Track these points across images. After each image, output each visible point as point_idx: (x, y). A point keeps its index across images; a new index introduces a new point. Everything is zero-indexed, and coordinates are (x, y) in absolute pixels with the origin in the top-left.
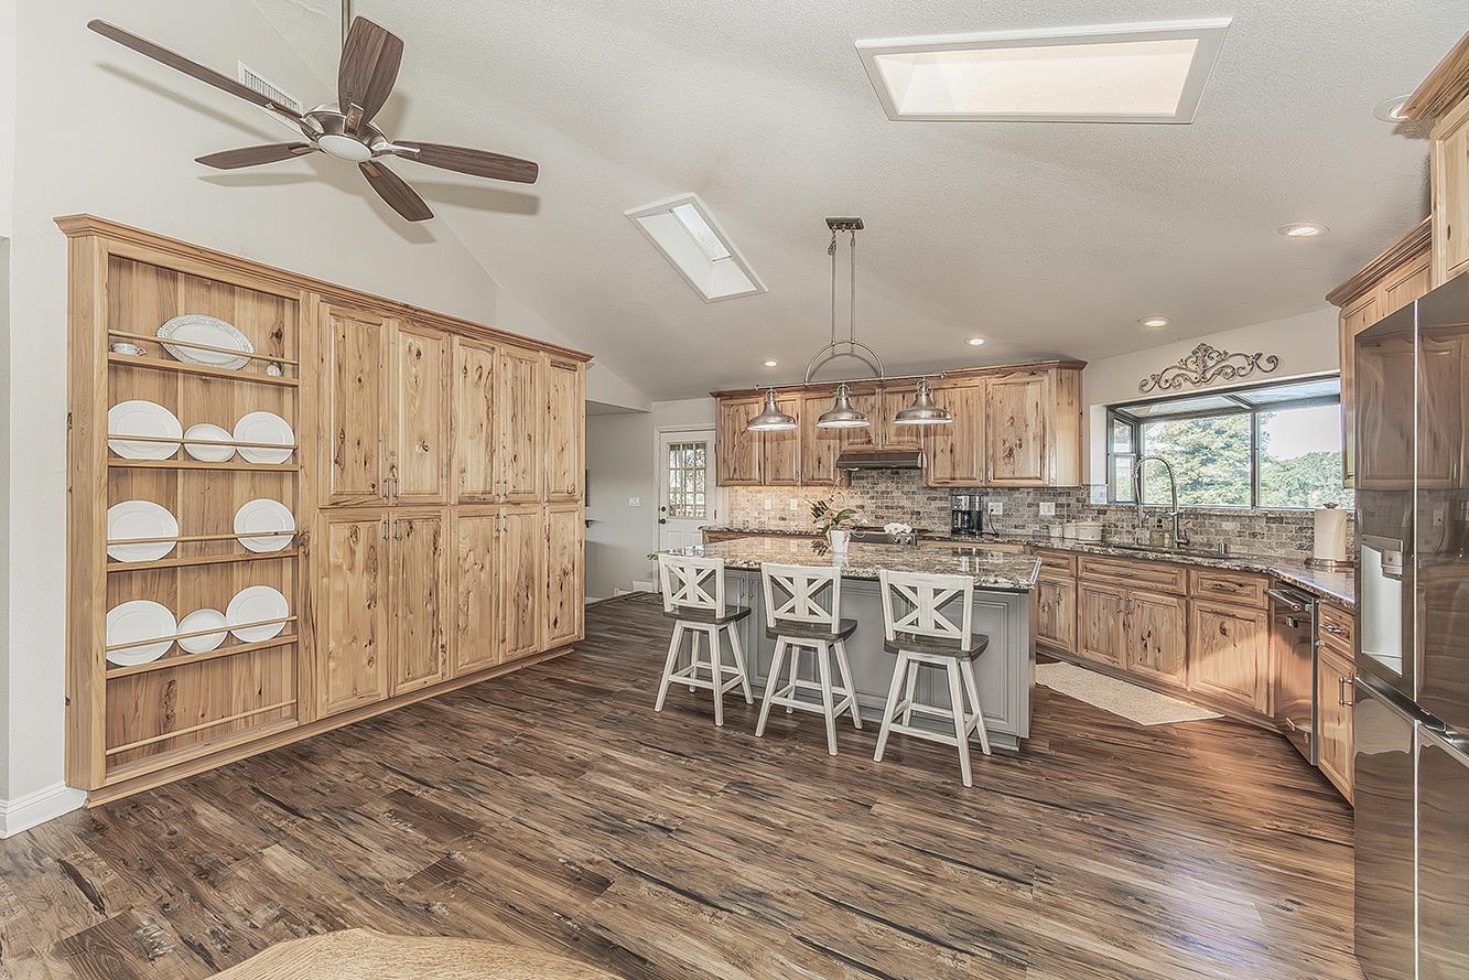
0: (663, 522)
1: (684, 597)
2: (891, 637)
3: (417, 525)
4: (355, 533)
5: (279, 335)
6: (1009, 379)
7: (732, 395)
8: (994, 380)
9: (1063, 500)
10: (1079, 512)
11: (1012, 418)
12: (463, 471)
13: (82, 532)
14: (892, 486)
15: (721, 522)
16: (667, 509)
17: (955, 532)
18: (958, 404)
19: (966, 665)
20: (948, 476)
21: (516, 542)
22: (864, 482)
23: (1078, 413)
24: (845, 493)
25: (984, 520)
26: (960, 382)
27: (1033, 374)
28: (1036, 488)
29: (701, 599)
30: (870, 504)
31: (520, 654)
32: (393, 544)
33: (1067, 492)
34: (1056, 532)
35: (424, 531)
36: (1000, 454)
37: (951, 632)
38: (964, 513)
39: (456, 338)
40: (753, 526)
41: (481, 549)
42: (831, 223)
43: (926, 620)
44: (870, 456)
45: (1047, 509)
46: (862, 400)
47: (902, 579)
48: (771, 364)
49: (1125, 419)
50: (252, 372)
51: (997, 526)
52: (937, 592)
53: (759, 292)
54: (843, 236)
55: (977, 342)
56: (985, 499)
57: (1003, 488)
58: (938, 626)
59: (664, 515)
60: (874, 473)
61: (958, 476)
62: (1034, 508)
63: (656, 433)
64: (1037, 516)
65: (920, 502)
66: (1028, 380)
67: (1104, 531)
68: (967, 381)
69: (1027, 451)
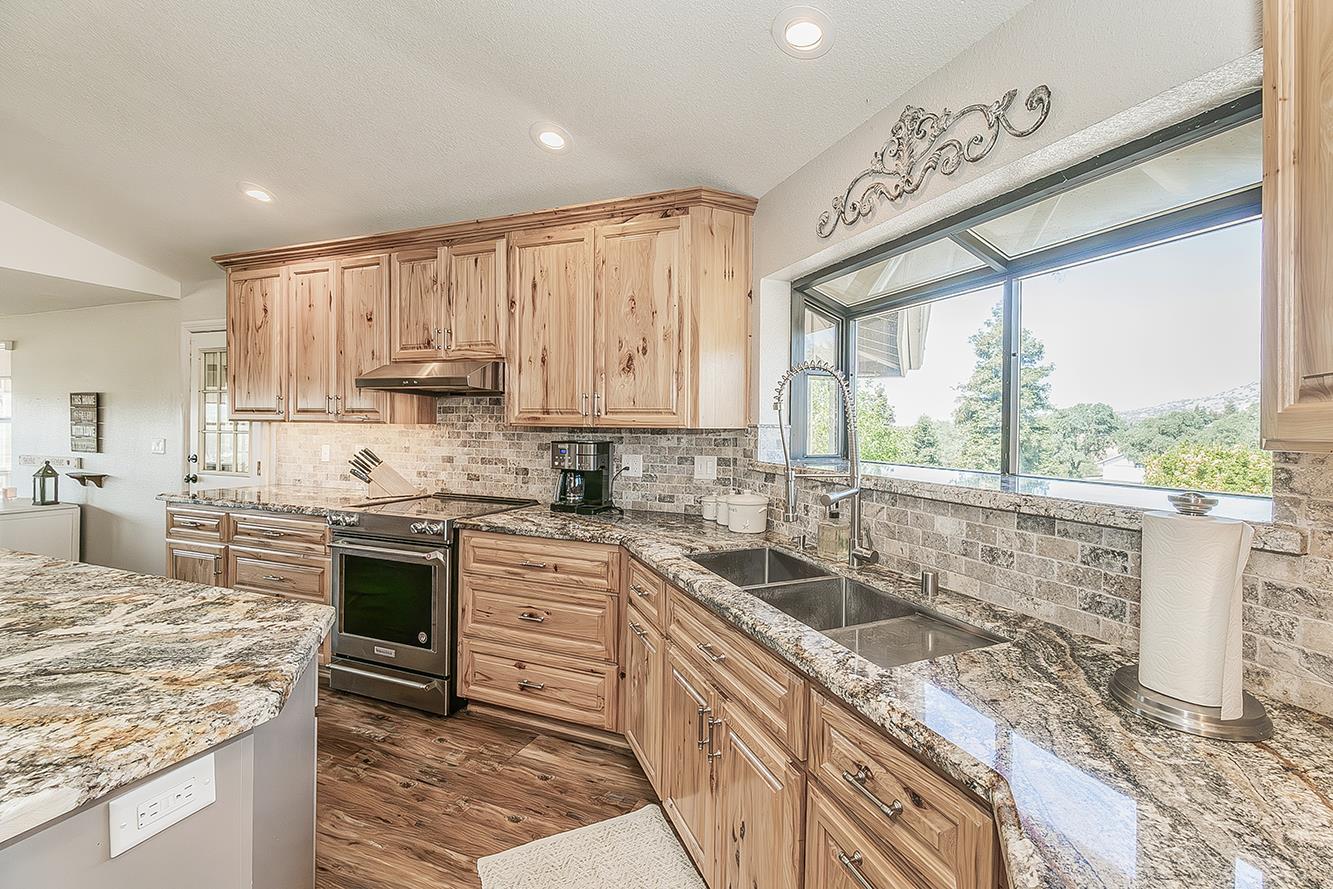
0: (193, 479)
6: (628, 227)
7: (242, 262)
8: (607, 229)
9: (728, 452)
11: (633, 299)
16: (199, 459)
18: (553, 273)
20: (539, 407)
22: (452, 417)
23: (743, 295)
24: (427, 434)
25: (610, 485)
26: (557, 233)
27: (666, 215)
28: (690, 431)
33: (732, 437)
36: (616, 358)
38: (574, 474)
45: (706, 468)
46: (418, 267)
49: (823, 307)
51: (633, 497)
56: (618, 448)
57: (628, 428)
59: (196, 468)
60: (467, 402)
61: (552, 406)
62: (686, 466)
63: (185, 336)
64: (690, 479)
66: (658, 225)
67: (769, 513)
68: (568, 232)
69: (656, 360)
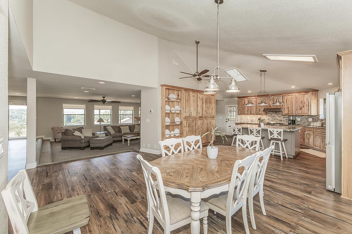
0: (227, 122)
1: (235, 132)
2: (270, 138)
3: (194, 121)
4: (187, 122)
5: (178, 95)
6: (301, 94)
7: (241, 97)
8: (297, 94)
9: (314, 118)
10: (317, 120)
11: (301, 101)
12: (199, 113)
13: (163, 121)
14: (275, 115)
15: (239, 122)
16: (228, 119)
17: (289, 124)
18: (289, 99)
19: (283, 143)
20: (287, 113)
21: (206, 124)
22: (269, 114)
23: (317, 100)
24: (265, 116)
25: (296, 122)
26: (290, 94)
27: (306, 93)
28: (308, 115)
29: (238, 133)
30: (271, 119)
31: (206, 142)
32: (191, 123)
33: (315, 116)
34: (312, 124)
35: (195, 122)
36: (299, 108)
37: (280, 138)
38: (291, 120)
39: (198, 93)
40: (246, 122)
41: (201, 125)
42: (261, 71)
43: (275, 136)
44: (270, 109)
45: (310, 120)
46: (268, 98)
47: (271, 130)
48: (249, 92)
50: (176, 101)
51: (298, 123)
52: (277, 131)
53: (247, 80)
54: (263, 73)
55: (293, 87)
56: (296, 117)
57: (300, 115)
58: (277, 137)
59: (227, 120)
60: (272, 112)
61: (290, 113)
62: (307, 119)
64: (308, 121)
65: (282, 118)
66: (305, 94)
67: (322, 124)
68: (291, 94)
69: (305, 108)
